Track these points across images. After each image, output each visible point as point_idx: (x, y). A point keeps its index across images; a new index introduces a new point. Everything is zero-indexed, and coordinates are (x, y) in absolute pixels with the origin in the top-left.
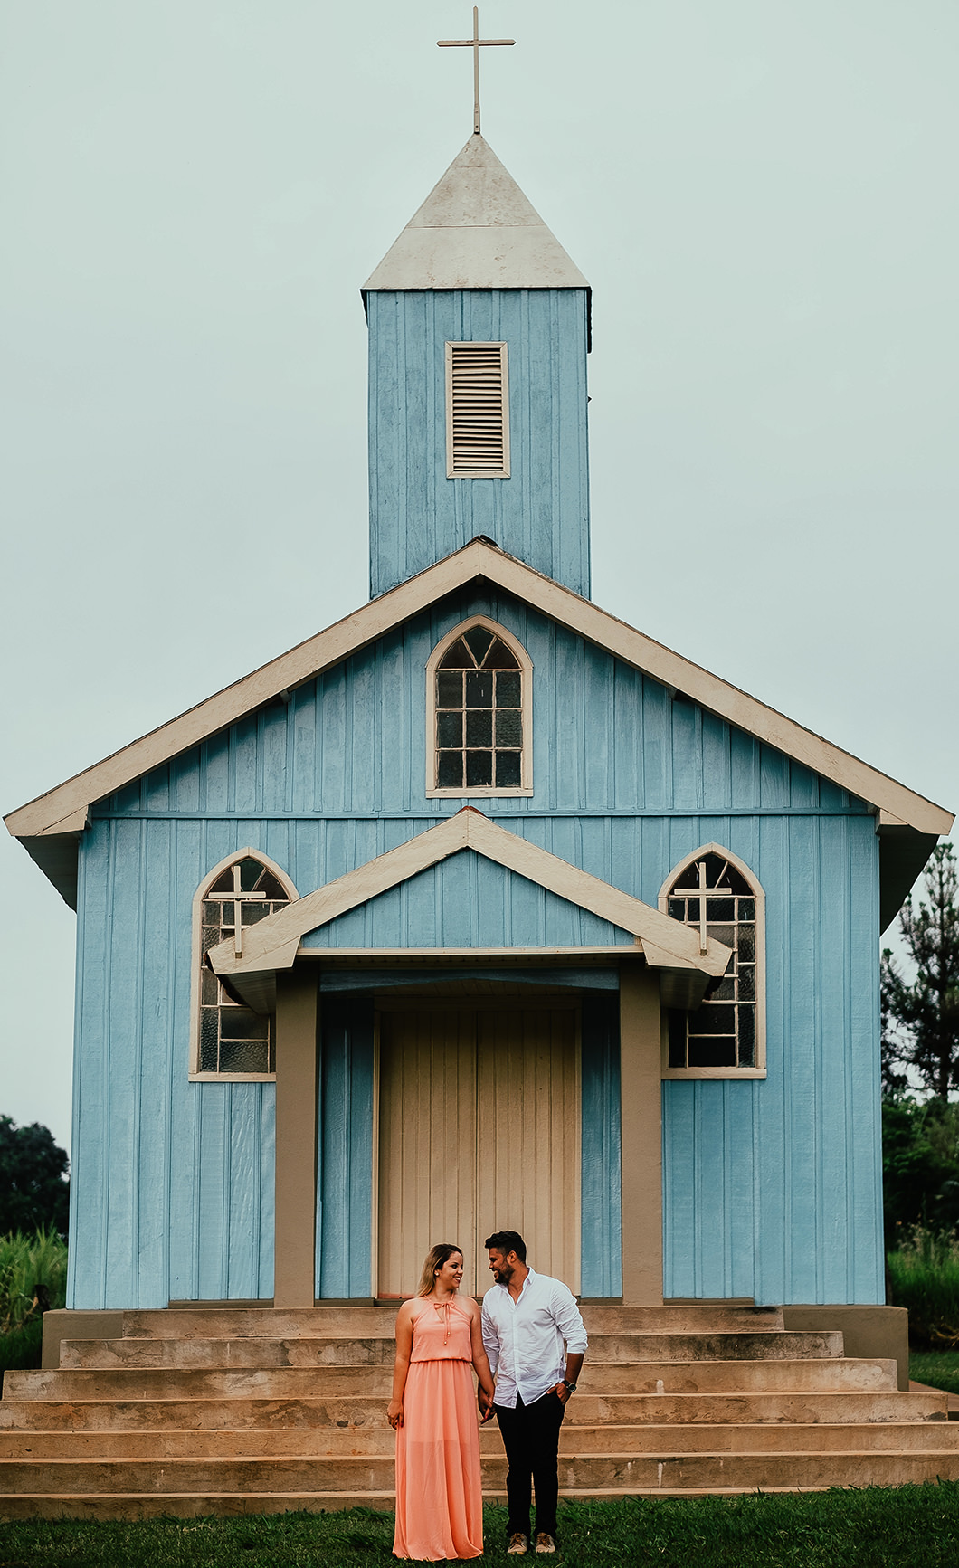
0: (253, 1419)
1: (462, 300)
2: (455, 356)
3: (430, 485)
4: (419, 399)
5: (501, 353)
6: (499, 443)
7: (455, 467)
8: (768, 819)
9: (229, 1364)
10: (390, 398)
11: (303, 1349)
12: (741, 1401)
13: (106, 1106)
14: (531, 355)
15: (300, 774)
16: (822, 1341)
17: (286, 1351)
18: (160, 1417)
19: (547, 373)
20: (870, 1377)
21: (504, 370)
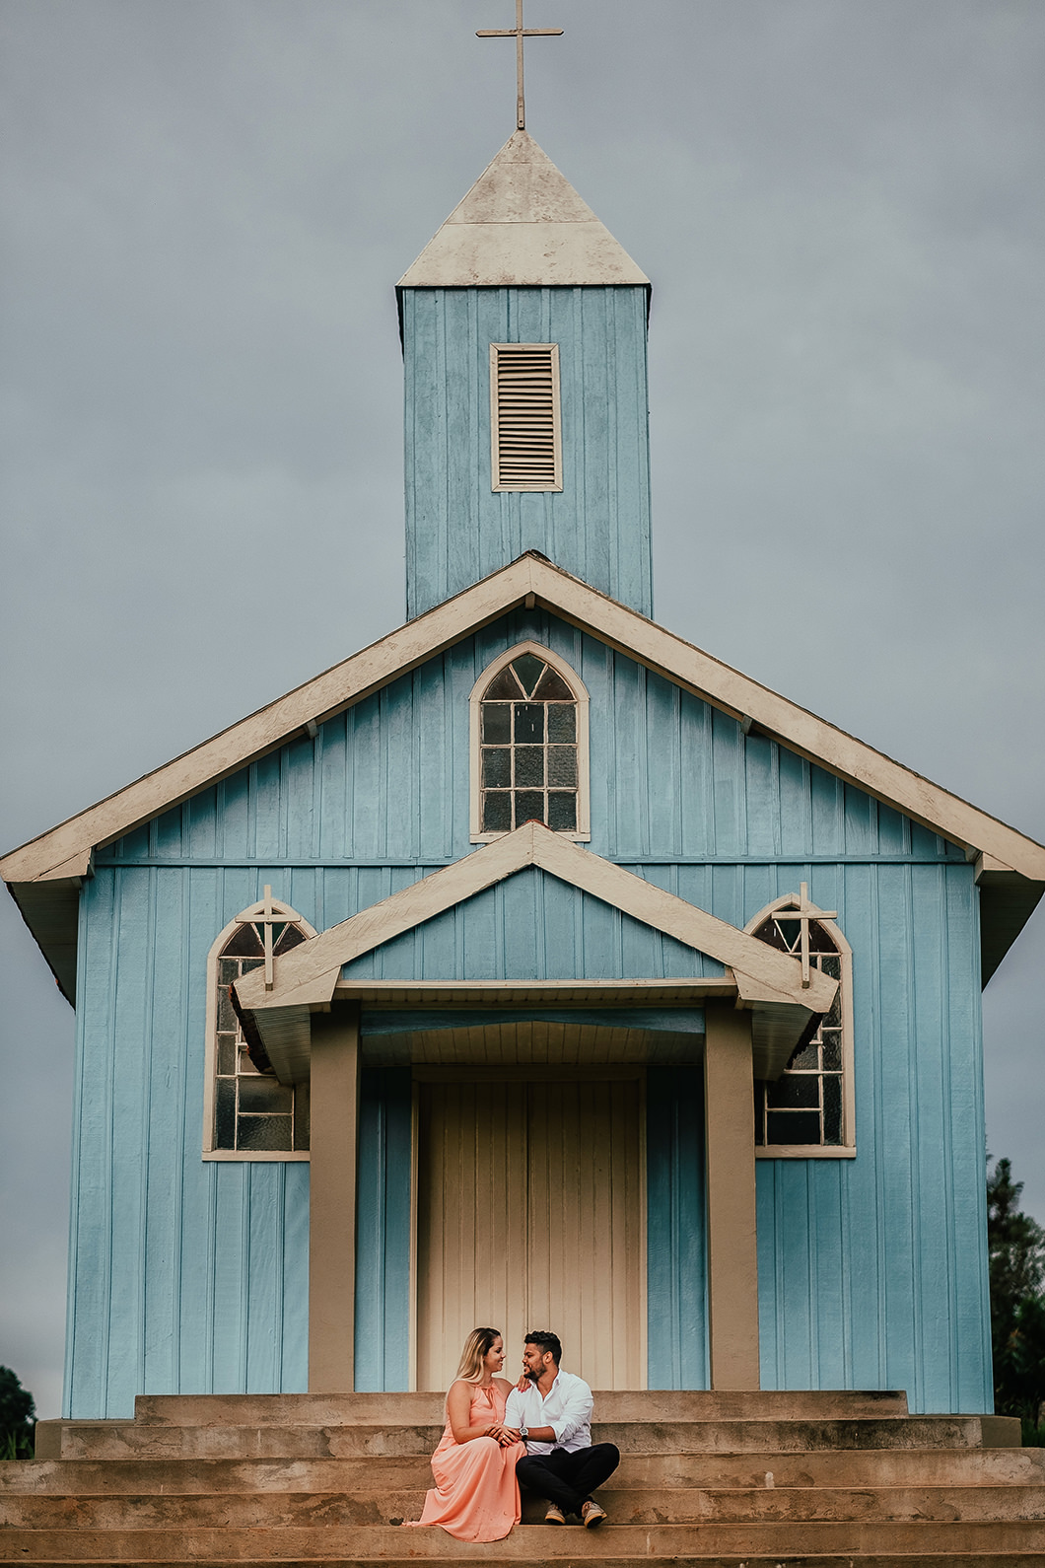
0: (291, 1516)
1: (508, 298)
2: (501, 359)
3: (474, 499)
4: (461, 406)
5: (552, 355)
6: (550, 454)
7: (501, 480)
8: (854, 867)
9: (259, 1454)
10: (428, 404)
11: (347, 1438)
12: (868, 1495)
13: (108, 1189)
14: (585, 358)
15: (328, 816)
16: (956, 1428)
17: (327, 1440)
18: (180, 1513)
19: (603, 378)
20: (1016, 1469)
21: (555, 374)
